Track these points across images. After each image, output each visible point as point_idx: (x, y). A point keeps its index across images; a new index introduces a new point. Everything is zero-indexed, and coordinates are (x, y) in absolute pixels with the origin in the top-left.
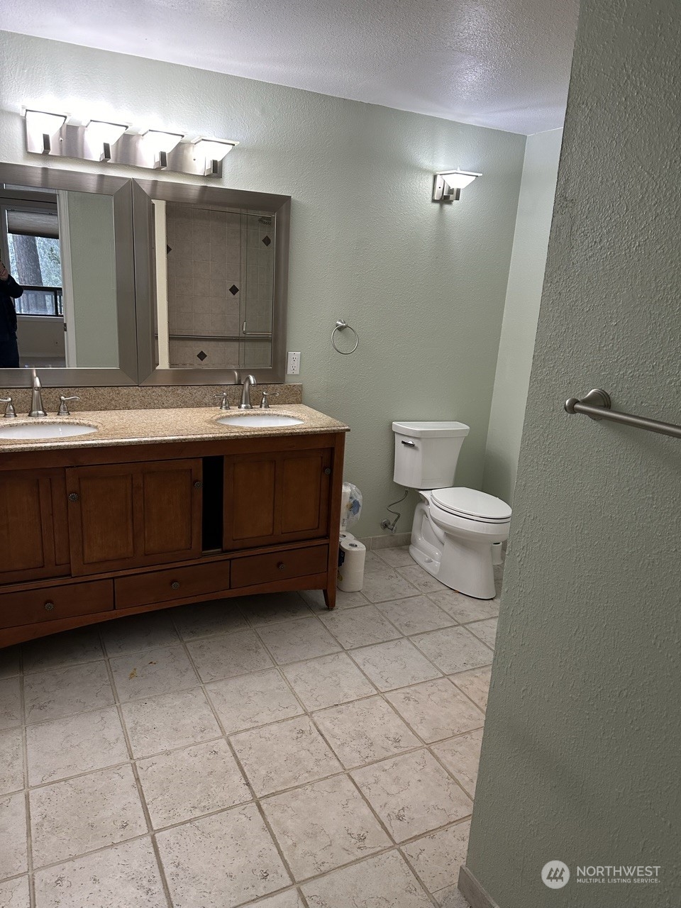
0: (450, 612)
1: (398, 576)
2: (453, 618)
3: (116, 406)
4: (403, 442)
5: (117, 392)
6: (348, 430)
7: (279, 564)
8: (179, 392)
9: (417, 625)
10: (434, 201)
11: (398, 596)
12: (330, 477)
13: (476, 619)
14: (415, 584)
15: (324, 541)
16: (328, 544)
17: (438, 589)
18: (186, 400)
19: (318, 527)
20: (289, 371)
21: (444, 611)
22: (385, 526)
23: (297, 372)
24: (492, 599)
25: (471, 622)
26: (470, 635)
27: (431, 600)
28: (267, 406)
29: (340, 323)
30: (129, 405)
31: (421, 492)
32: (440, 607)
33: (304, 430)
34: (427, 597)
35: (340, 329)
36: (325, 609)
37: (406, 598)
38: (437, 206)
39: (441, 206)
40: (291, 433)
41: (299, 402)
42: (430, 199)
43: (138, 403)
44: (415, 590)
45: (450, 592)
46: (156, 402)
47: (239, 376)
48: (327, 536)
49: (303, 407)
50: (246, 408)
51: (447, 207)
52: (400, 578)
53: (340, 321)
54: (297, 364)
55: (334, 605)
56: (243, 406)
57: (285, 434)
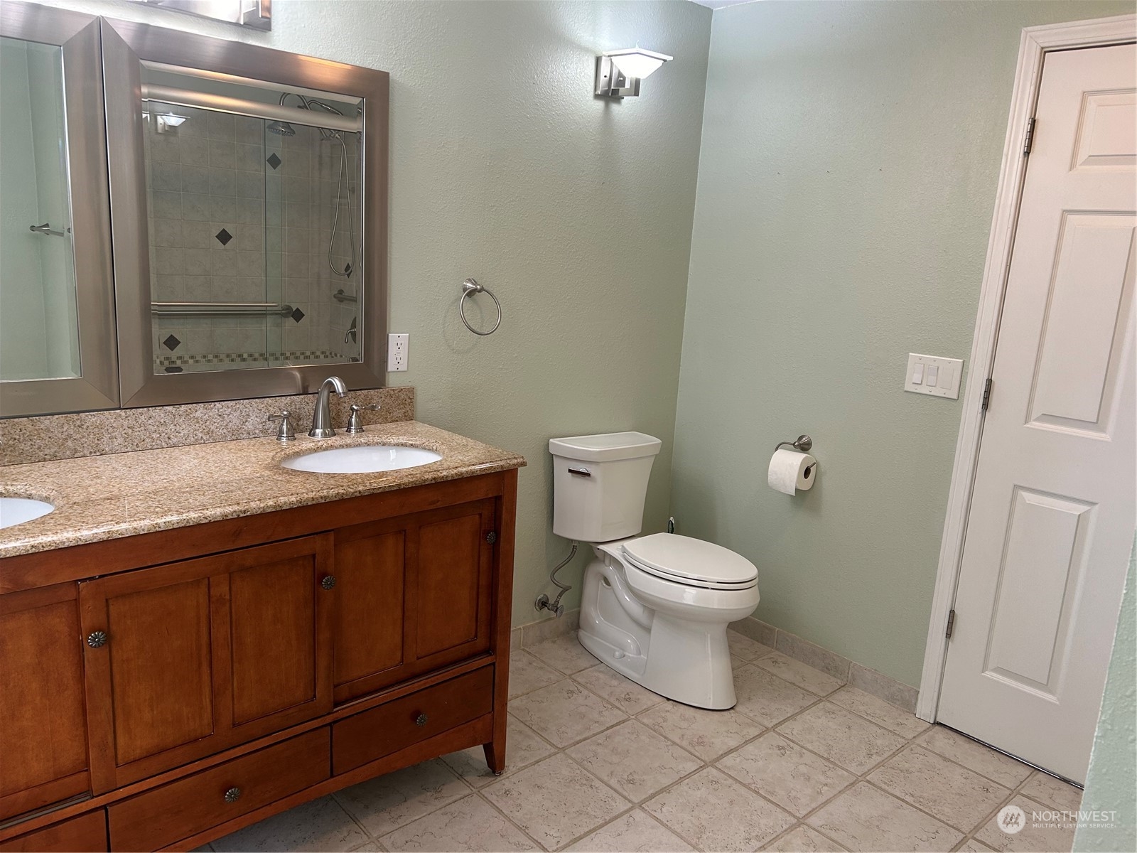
0: (685, 744)
1: (581, 689)
2: (691, 754)
3: (76, 451)
4: (570, 471)
5: (78, 423)
6: (524, 464)
7: (415, 715)
8: (198, 414)
9: (645, 777)
10: (597, 97)
11: (596, 728)
12: (496, 545)
13: (725, 749)
14: (612, 700)
15: (487, 660)
16: (494, 664)
17: (650, 703)
18: (212, 428)
19: (476, 636)
20: (392, 366)
21: (674, 743)
22: (543, 604)
23: (403, 367)
24: (732, 708)
25: (722, 756)
26: (730, 781)
27: (647, 726)
28: (360, 429)
29: (469, 285)
30: (102, 447)
31: (601, 547)
32: (665, 738)
33: (455, 471)
34: (639, 721)
35: (471, 293)
36: (487, 775)
37: (608, 729)
38: (600, 104)
39: (607, 106)
40: (434, 479)
41: (409, 417)
42: (591, 94)
43: (120, 440)
44: (616, 712)
45: (669, 705)
46: (154, 436)
47: (304, 379)
48: (490, 650)
49: (420, 427)
50: (324, 435)
51: (615, 107)
52: (585, 692)
53: (469, 280)
54: (404, 353)
55: (502, 766)
56: (319, 431)
57: (425, 481)
